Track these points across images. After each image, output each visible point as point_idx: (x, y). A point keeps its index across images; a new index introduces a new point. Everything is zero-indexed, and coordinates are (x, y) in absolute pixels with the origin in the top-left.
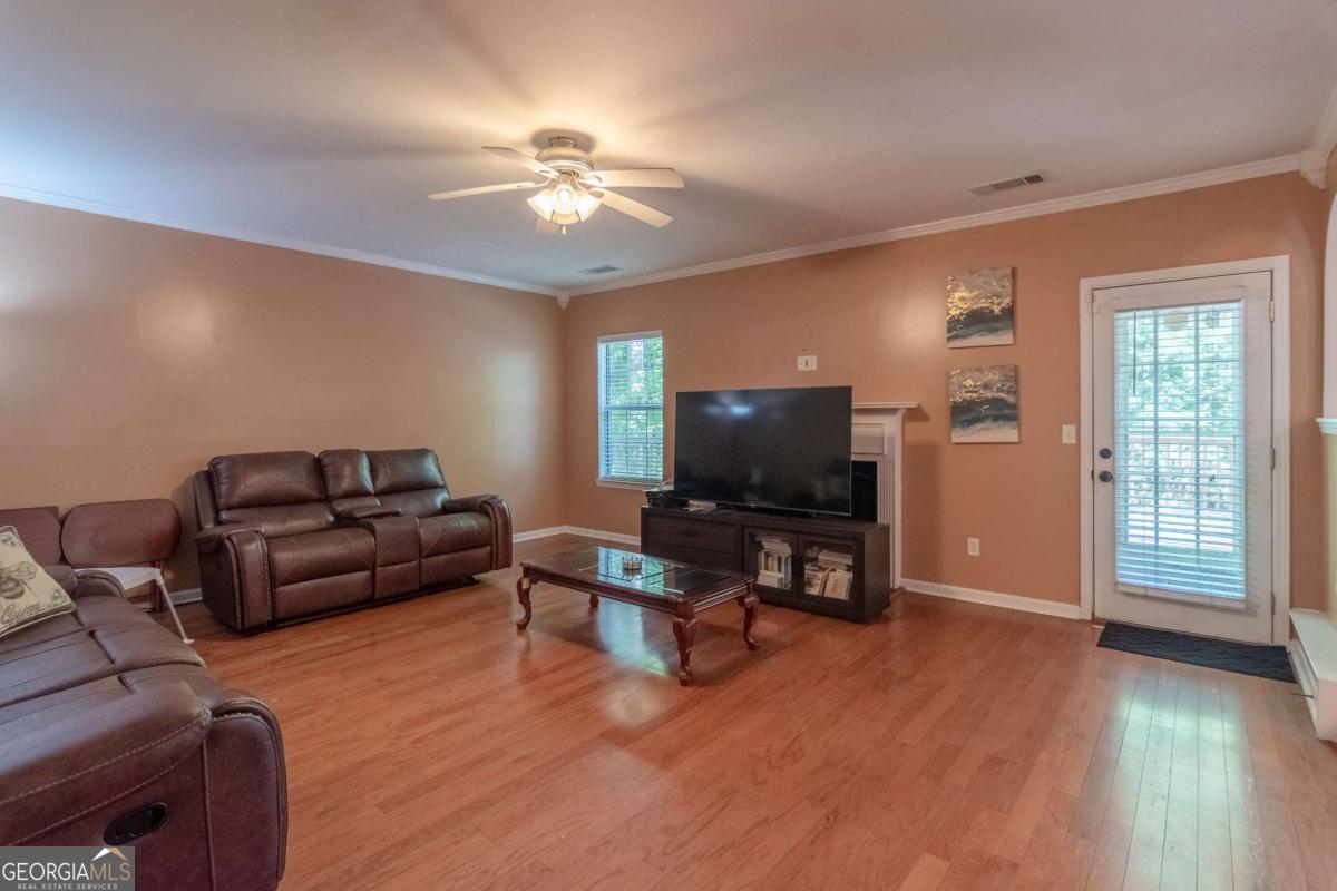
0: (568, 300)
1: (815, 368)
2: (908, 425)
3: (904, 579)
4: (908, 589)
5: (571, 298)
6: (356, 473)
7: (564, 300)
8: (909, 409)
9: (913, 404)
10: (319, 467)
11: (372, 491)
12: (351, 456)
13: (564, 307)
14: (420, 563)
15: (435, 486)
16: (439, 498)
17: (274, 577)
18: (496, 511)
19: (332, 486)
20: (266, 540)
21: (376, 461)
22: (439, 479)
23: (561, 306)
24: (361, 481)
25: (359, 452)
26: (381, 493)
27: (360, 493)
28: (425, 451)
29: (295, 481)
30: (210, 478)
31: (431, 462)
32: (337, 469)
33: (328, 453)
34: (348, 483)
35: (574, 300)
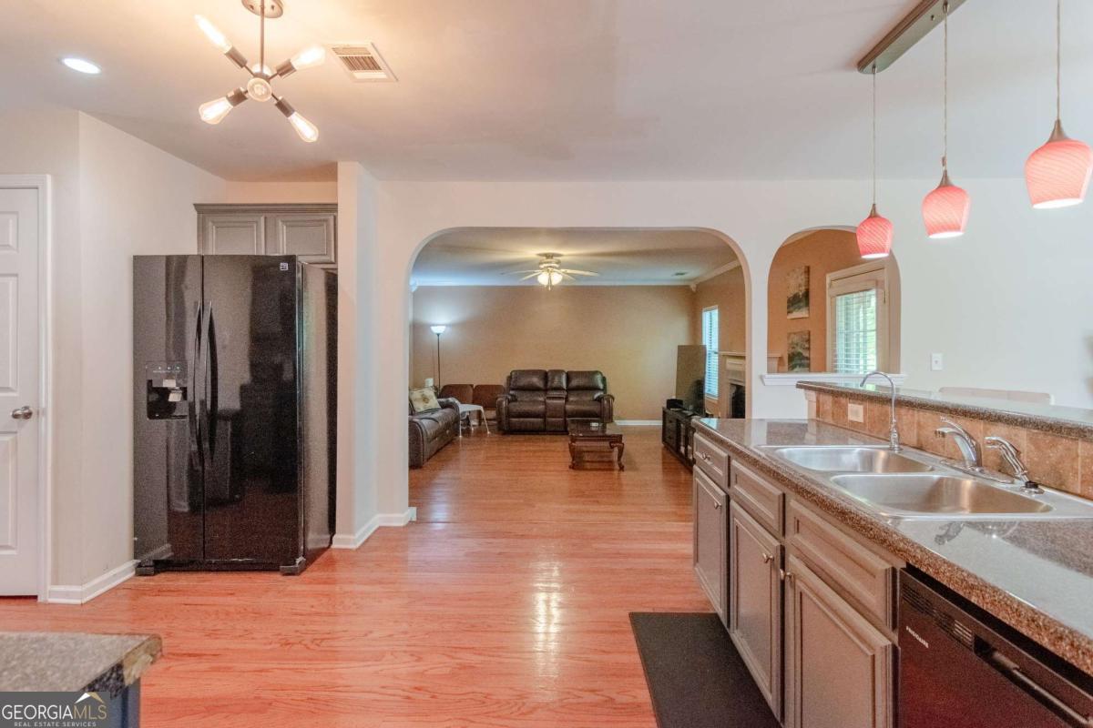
6: (560, 377)
7: (693, 286)
10: (545, 376)
11: (565, 387)
12: (558, 372)
13: (694, 290)
14: (565, 420)
15: (597, 389)
16: (597, 395)
17: (510, 414)
18: (605, 402)
19: (549, 384)
20: (509, 402)
21: (569, 376)
22: (601, 386)
23: (692, 291)
24: (562, 383)
25: (563, 371)
26: (569, 390)
27: (559, 389)
28: (596, 372)
29: (536, 381)
30: (510, 378)
31: (599, 377)
32: (553, 379)
33: (551, 371)
34: (556, 383)
35: (698, 286)
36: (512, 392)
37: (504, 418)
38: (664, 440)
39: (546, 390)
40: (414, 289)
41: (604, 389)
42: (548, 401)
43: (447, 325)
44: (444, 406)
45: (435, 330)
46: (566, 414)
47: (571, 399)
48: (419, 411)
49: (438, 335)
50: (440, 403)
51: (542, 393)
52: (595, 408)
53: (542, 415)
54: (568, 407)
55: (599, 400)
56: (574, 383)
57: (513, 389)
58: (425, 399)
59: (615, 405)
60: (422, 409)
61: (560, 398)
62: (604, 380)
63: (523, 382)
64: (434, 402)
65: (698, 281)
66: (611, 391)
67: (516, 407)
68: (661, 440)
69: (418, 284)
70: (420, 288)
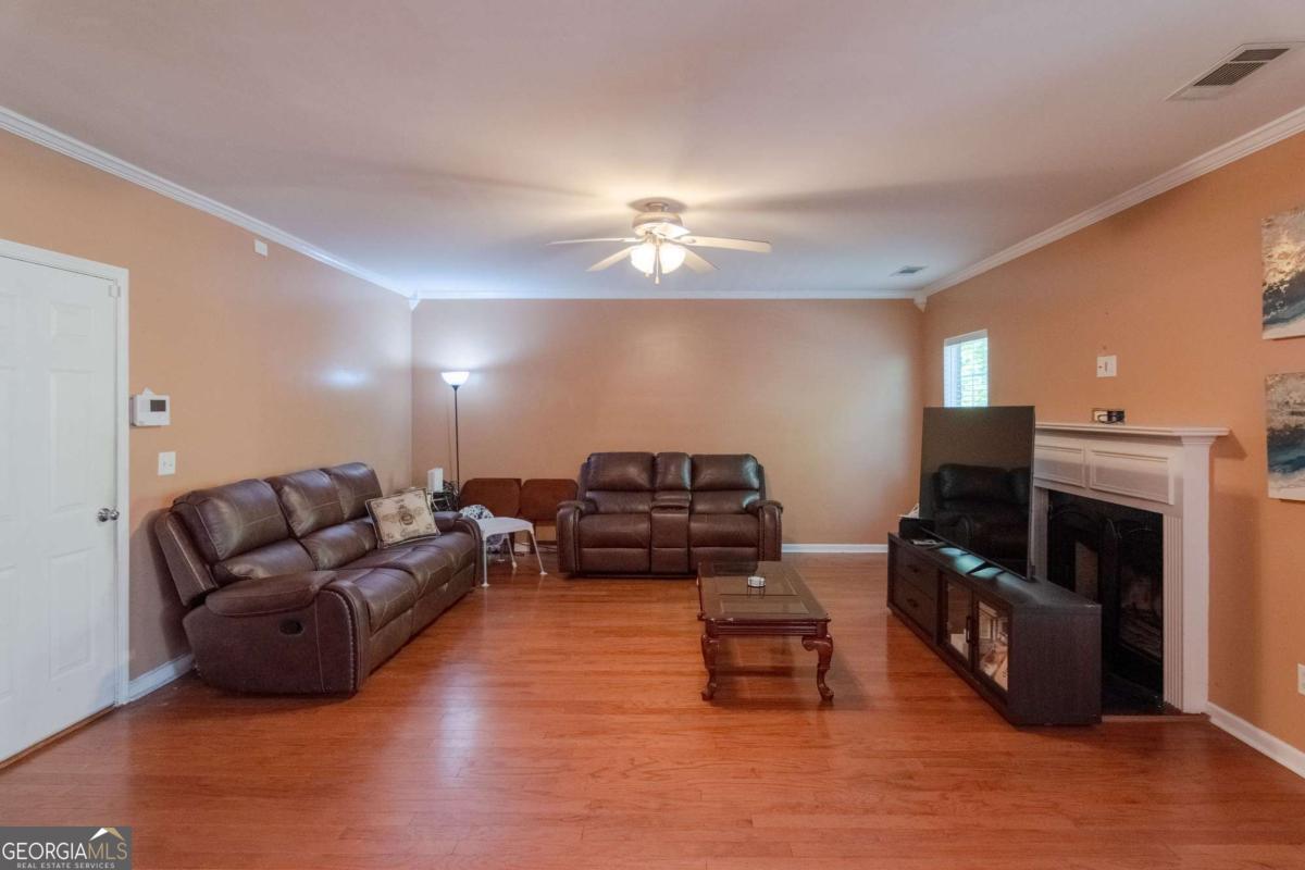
0: (925, 301)
1: (1114, 374)
2: (1219, 462)
3: (1210, 704)
4: (1215, 721)
5: (928, 298)
6: (679, 468)
7: (921, 300)
8: (1218, 437)
9: (1223, 431)
10: (651, 463)
11: (689, 488)
12: (676, 457)
13: (922, 307)
14: (689, 550)
15: (748, 489)
16: (748, 500)
17: (581, 541)
18: (767, 516)
19: (659, 480)
20: (582, 515)
21: (696, 464)
22: (755, 482)
23: (919, 310)
24: (682, 478)
25: (683, 455)
26: (697, 490)
27: (677, 488)
28: (747, 457)
29: (635, 473)
30: (586, 467)
31: (750, 467)
32: (667, 468)
33: (661, 454)
34: (670, 479)
35: (930, 299)
36: (589, 495)
37: (570, 547)
38: (892, 601)
39: (653, 491)
40: (413, 305)
41: (761, 489)
42: (657, 515)
43: (471, 371)
44: (445, 528)
45: (450, 378)
46: (692, 541)
47: (700, 507)
48: (390, 541)
49: (456, 388)
50: (438, 521)
51: (647, 496)
52: (746, 527)
53: (646, 543)
54: (697, 526)
55: (753, 511)
56: (707, 476)
57: (591, 490)
58: (405, 516)
59: (785, 518)
60: (398, 537)
61: (679, 508)
62: (760, 471)
63: (613, 473)
64: (425, 522)
65: (930, 293)
66: (773, 494)
67: (595, 526)
68: (884, 600)
69: (421, 296)
70: (425, 303)
